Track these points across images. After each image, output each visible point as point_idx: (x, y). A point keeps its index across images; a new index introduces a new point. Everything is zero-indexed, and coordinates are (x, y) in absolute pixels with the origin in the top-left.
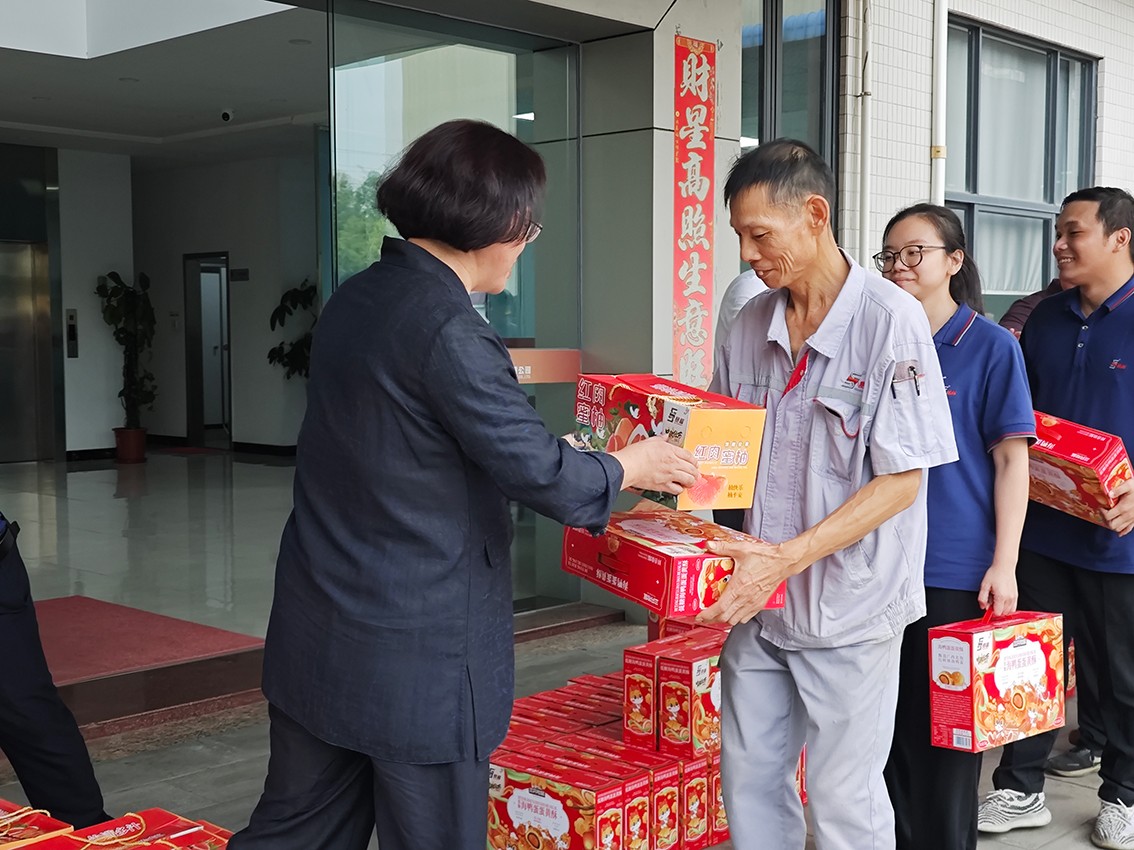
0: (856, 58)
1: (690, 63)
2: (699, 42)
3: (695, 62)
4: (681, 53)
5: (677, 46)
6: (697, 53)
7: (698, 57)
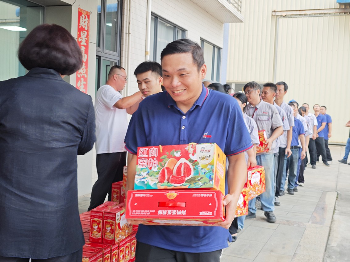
0: (127, 22)
1: (82, 17)
2: (85, 11)
3: (84, 17)
4: (80, 14)
5: (79, 12)
6: (85, 14)
7: (85, 16)
